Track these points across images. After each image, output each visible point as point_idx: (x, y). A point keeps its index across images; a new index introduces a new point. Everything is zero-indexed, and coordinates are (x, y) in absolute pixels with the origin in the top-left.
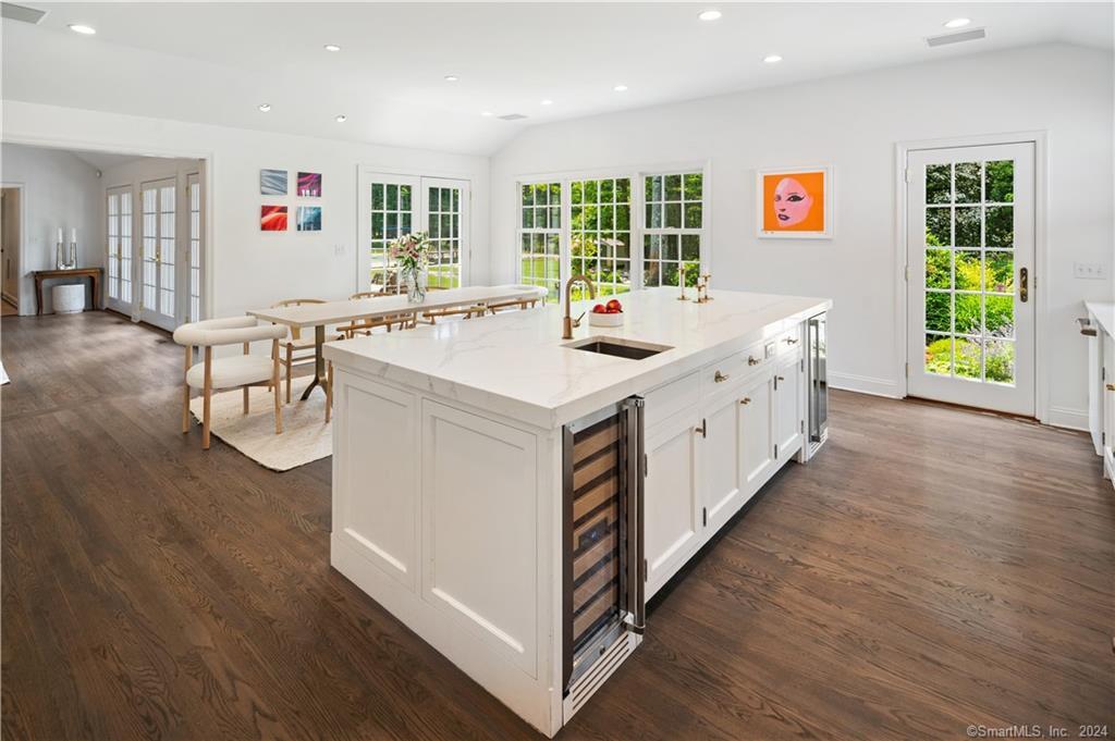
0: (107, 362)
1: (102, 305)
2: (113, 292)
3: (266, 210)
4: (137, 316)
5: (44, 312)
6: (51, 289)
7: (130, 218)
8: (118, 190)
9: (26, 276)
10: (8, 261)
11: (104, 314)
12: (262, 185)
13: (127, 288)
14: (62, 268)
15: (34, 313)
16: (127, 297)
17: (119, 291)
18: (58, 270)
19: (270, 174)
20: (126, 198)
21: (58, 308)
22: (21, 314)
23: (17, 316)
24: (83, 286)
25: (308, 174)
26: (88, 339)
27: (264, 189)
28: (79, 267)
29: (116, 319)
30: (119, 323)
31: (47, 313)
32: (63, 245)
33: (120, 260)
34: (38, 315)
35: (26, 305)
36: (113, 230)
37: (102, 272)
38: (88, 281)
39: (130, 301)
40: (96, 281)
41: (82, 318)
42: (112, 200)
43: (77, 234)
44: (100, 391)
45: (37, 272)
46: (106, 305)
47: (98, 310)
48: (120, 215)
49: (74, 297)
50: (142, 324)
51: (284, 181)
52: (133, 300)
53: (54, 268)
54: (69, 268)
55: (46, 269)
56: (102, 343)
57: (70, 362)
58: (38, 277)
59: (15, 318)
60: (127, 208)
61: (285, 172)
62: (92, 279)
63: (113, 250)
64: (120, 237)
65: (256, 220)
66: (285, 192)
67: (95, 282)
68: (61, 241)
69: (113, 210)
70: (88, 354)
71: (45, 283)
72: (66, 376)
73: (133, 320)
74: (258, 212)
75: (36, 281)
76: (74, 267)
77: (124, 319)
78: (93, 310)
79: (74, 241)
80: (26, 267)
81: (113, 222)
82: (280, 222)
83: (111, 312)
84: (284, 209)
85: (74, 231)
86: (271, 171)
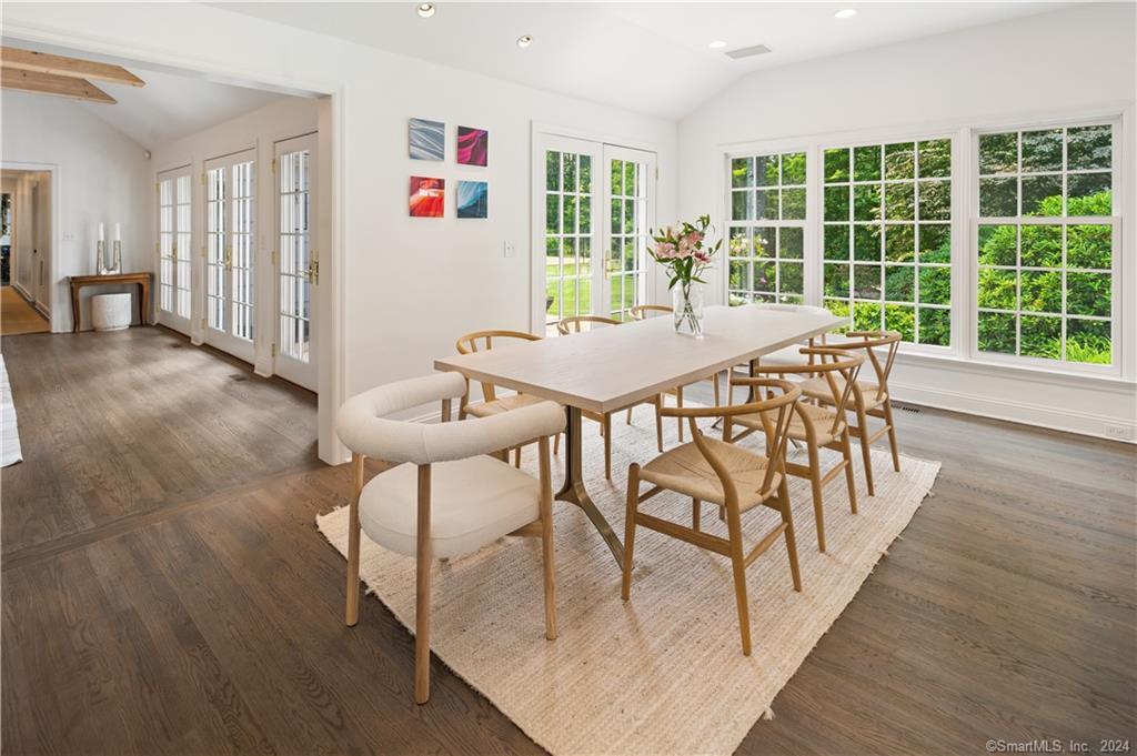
0: (169, 419)
1: (152, 319)
2: (165, 302)
3: (416, 184)
4: (199, 337)
5: (81, 329)
6: (90, 299)
7: (189, 207)
8: (172, 172)
9: (60, 283)
10: (42, 263)
11: (155, 332)
12: (411, 143)
13: (185, 300)
14: (104, 273)
15: (69, 330)
16: (185, 310)
17: (176, 302)
18: (99, 275)
19: (421, 126)
20: (183, 183)
21: (99, 324)
22: (54, 331)
23: (49, 332)
24: (129, 295)
25: (471, 130)
26: (139, 373)
27: (415, 150)
28: (124, 272)
29: (171, 340)
30: (175, 346)
31: (86, 330)
32: (105, 244)
33: (175, 262)
34: (74, 331)
35: (60, 320)
36: (166, 225)
37: (152, 278)
38: (136, 289)
39: (189, 317)
40: (145, 289)
41: (127, 337)
42: (165, 186)
43: (121, 229)
44: (165, 488)
45: (73, 278)
46: (157, 319)
47: (148, 325)
48: (175, 206)
49: (117, 310)
50: (206, 348)
51: (440, 139)
52: (192, 315)
53: (94, 273)
54: (112, 273)
55: (85, 274)
56: (158, 380)
57: (114, 416)
58: (75, 283)
59: (44, 337)
60: (184, 195)
61: (442, 125)
62: (140, 286)
63: (166, 250)
64: (175, 232)
65: (401, 200)
66: (442, 157)
67: (143, 289)
68: (102, 239)
69: (165, 198)
70: (140, 402)
71: (83, 292)
72: (108, 448)
73: (193, 342)
74: (405, 186)
75: (72, 288)
76: (118, 272)
77: (183, 341)
78: (142, 325)
79: (118, 239)
80: (60, 271)
81: (166, 215)
82: (434, 205)
83: (165, 330)
84: (440, 184)
85: (118, 225)
86: (422, 121)
